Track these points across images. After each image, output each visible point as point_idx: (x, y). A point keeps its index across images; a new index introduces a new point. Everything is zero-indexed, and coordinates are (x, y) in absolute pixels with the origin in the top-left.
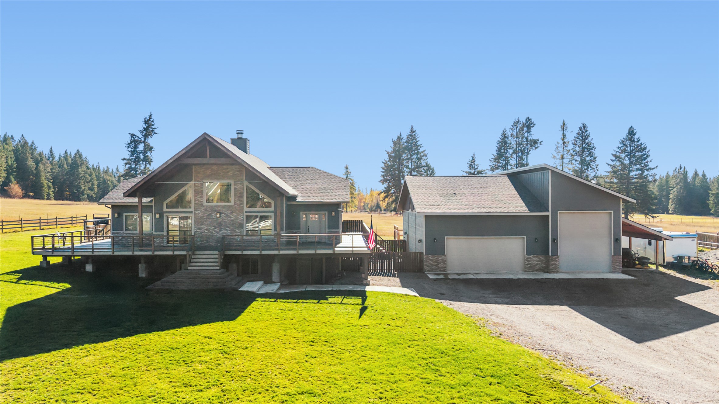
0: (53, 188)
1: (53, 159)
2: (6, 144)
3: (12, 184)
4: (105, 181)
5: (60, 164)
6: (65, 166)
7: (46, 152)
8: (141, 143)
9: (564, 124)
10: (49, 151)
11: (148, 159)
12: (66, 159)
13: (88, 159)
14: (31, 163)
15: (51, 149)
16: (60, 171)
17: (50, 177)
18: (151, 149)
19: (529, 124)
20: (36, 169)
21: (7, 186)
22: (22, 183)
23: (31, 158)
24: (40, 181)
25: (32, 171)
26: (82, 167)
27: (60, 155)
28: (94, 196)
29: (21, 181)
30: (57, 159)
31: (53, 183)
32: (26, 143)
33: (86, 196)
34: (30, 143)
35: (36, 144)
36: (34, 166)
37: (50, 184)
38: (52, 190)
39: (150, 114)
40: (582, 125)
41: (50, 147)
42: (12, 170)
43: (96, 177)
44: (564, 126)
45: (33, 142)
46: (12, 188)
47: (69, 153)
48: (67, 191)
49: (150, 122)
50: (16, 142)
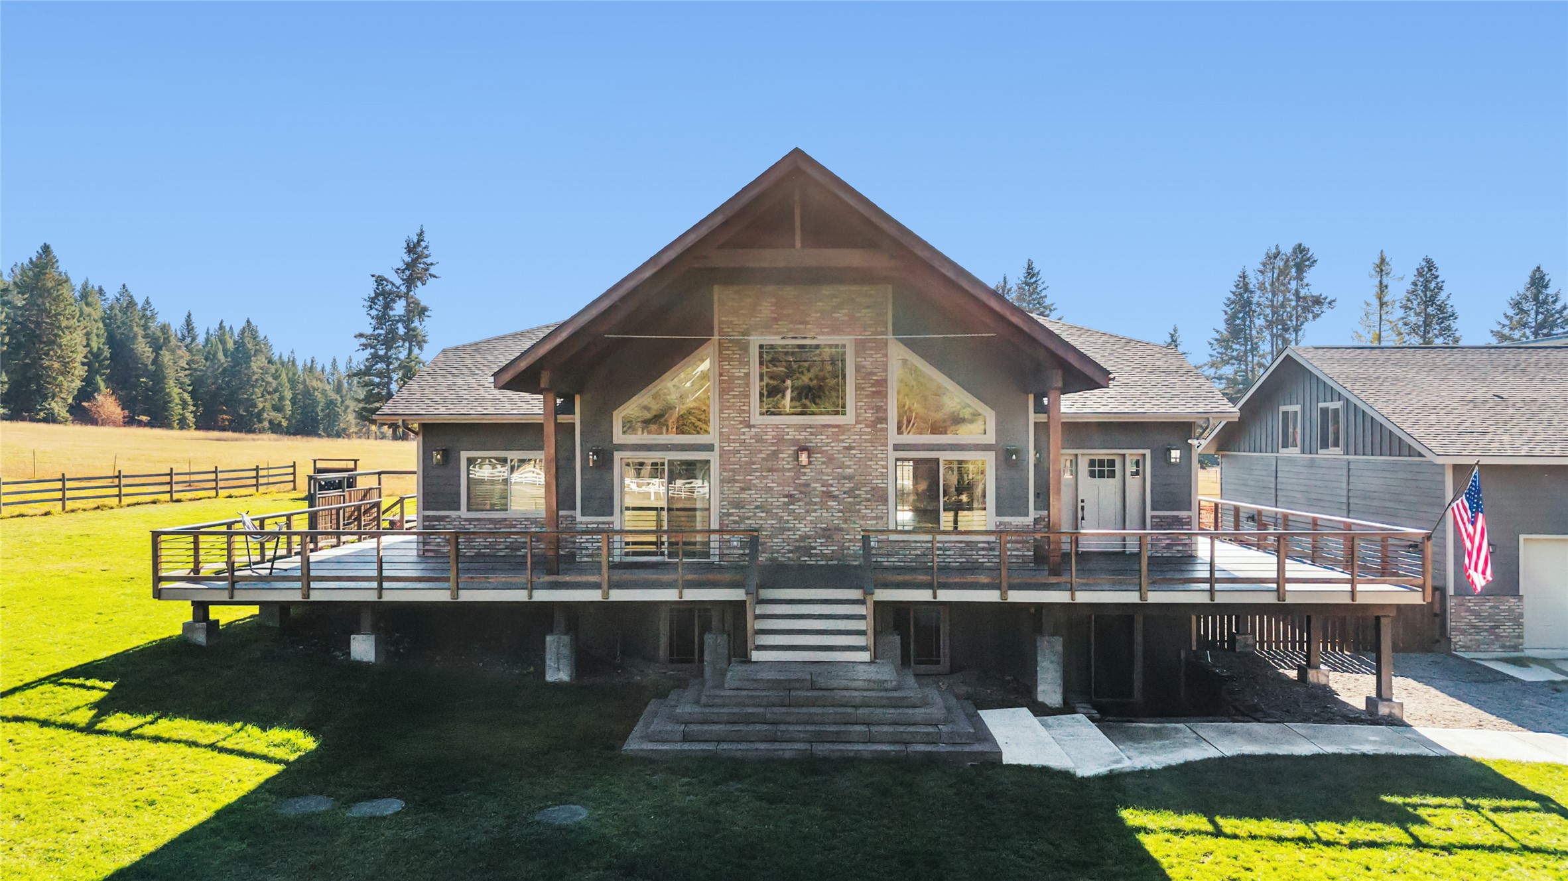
0: (194, 405)
1: (193, 339)
2: (87, 304)
3: (99, 395)
4: (308, 393)
5: (209, 353)
6: (221, 356)
7: (177, 325)
8: (400, 297)
9: (1383, 260)
10: (183, 321)
11: (415, 336)
12: (223, 342)
13: (271, 341)
14: (143, 349)
15: (189, 316)
16: (208, 368)
17: (187, 381)
18: (422, 311)
19: (1302, 260)
20: (155, 362)
21: (89, 401)
22: (123, 393)
23: (144, 337)
24: (163, 389)
25: (146, 365)
26: (259, 358)
27: (207, 333)
28: (285, 423)
29: (121, 389)
30: (201, 340)
31: (193, 394)
32: (132, 303)
33: (266, 424)
34: (140, 302)
35: (154, 304)
36: (150, 354)
37: (186, 396)
38: (192, 408)
39: (419, 231)
40: (1424, 263)
41: (187, 314)
42: (100, 362)
43: (289, 382)
44: (1382, 266)
45: (147, 302)
46: (100, 403)
47: (227, 329)
48: (225, 413)
49: (420, 249)
50: (110, 301)
